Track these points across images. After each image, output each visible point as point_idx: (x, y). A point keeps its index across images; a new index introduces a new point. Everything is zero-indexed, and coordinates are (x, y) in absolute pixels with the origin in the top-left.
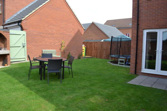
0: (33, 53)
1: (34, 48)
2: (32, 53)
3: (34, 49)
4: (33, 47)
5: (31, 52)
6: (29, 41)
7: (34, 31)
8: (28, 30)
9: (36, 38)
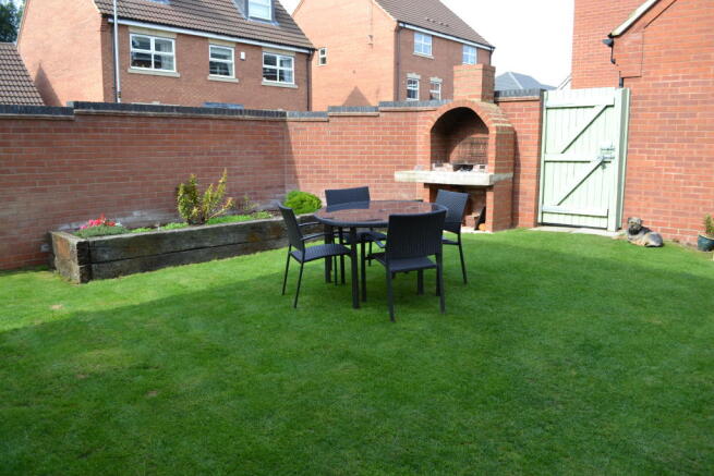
0: (666, 201)
1: (674, 170)
2: (662, 197)
3: (676, 177)
4: (670, 165)
5: (654, 194)
6: (650, 134)
7: (684, 77)
8: (646, 79)
9: (694, 115)
